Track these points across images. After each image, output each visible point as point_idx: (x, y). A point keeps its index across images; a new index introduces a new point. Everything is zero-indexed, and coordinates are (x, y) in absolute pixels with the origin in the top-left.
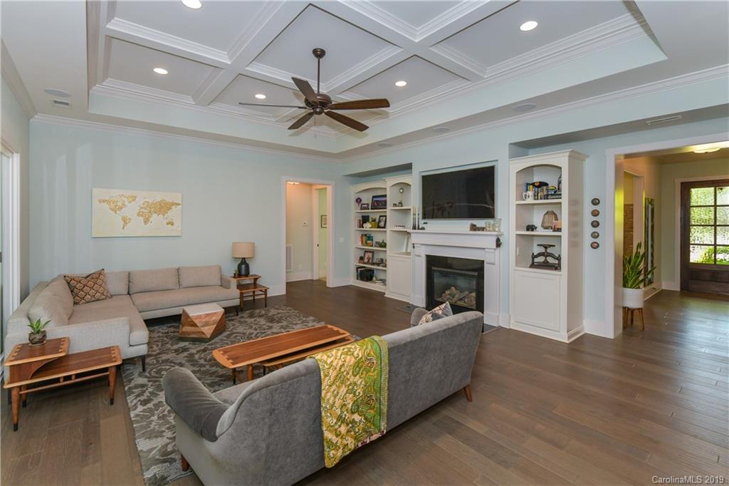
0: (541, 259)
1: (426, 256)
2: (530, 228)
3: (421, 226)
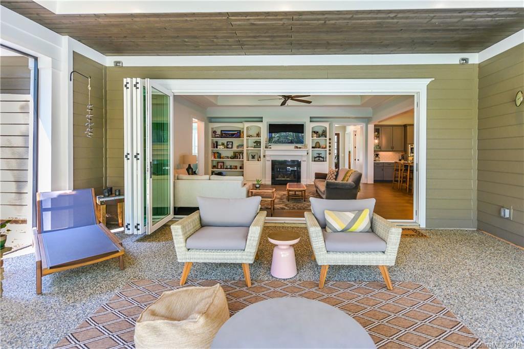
0: (317, 158)
1: (272, 161)
2: (313, 147)
3: (269, 147)
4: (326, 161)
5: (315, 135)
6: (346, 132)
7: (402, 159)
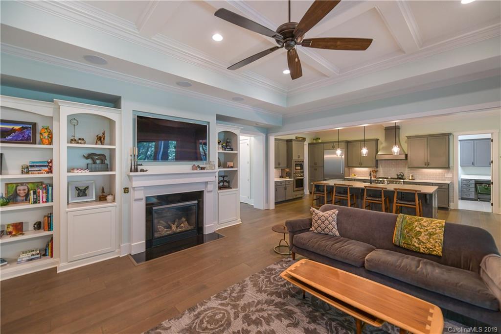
0: (222, 184)
1: (146, 198)
7: (287, 176)
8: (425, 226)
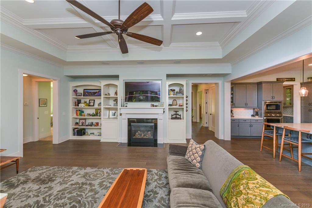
0: (175, 116)
1: (128, 119)
2: (169, 105)
3: (125, 105)
4: (183, 119)
5: (172, 93)
6: (198, 91)
7: (256, 115)
8: (249, 188)
